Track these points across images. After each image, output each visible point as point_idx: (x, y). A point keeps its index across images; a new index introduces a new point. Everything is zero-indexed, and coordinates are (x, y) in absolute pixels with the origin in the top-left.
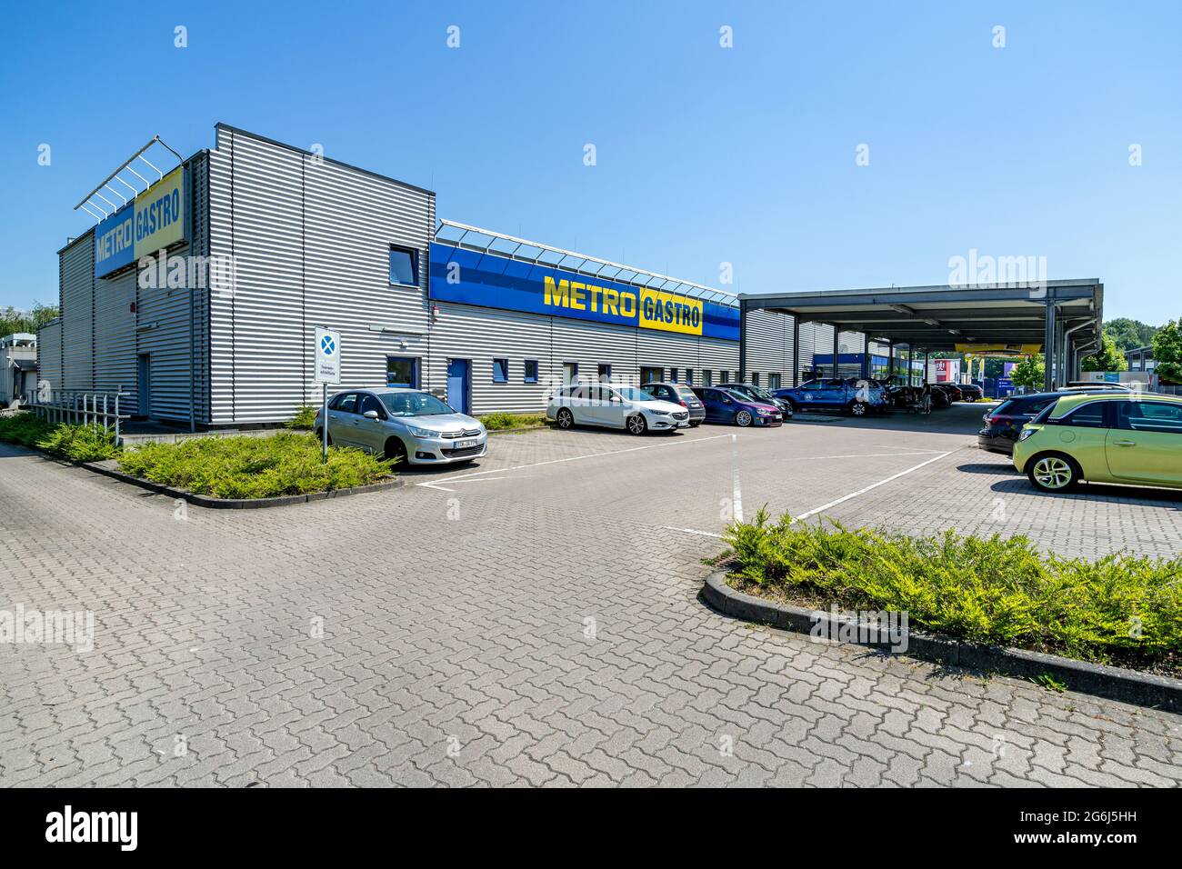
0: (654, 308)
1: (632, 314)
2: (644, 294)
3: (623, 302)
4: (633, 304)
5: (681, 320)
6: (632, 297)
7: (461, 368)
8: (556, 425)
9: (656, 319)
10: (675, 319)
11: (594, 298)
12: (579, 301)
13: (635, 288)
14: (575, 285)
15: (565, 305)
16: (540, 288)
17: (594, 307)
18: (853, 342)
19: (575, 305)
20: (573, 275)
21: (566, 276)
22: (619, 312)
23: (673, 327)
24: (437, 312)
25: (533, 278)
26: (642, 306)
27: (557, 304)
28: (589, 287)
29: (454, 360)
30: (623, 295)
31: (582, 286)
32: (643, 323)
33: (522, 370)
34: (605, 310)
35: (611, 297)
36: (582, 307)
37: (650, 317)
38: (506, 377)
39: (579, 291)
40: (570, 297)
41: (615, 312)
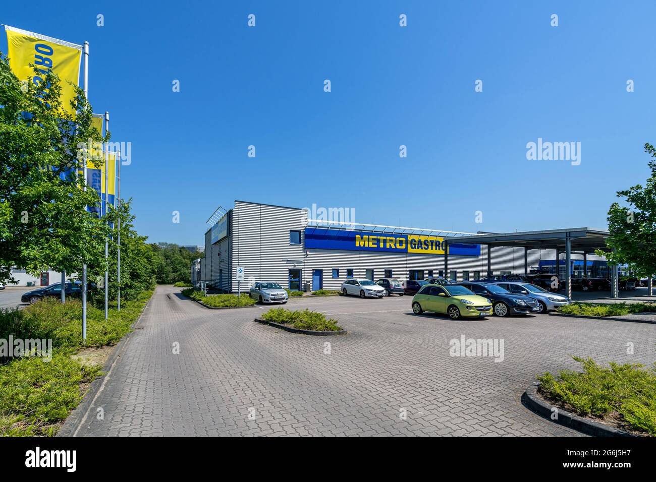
0: (417, 243)
1: (404, 246)
2: (410, 238)
3: (398, 242)
4: (404, 242)
5: (434, 247)
6: (404, 239)
7: (318, 273)
8: (341, 295)
9: (418, 248)
10: (430, 247)
11: (382, 241)
12: (373, 244)
13: (405, 236)
14: (371, 237)
15: (366, 245)
16: (354, 239)
17: (382, 245)
18: (549, 254)
19: (371, 245)
20: (370, 233)
21: (366, 234)
22: (395, 246)
23: (429, 251)
24: (308, 253)
25: (350, 236)
26: (409, 242)
27: (362, 245)
28: (379, 237)
29: (316, 270)
30: (398, 239)
31: (375, 237)
32: (410, 250)
33: (346, 273)
34: (388, 246)
35: (391, 240)
36: (376, 246)
37: (415, 248)
38: (338, 276)
39: (373, 239)
40: (368, 242)
41: (393, 247)
